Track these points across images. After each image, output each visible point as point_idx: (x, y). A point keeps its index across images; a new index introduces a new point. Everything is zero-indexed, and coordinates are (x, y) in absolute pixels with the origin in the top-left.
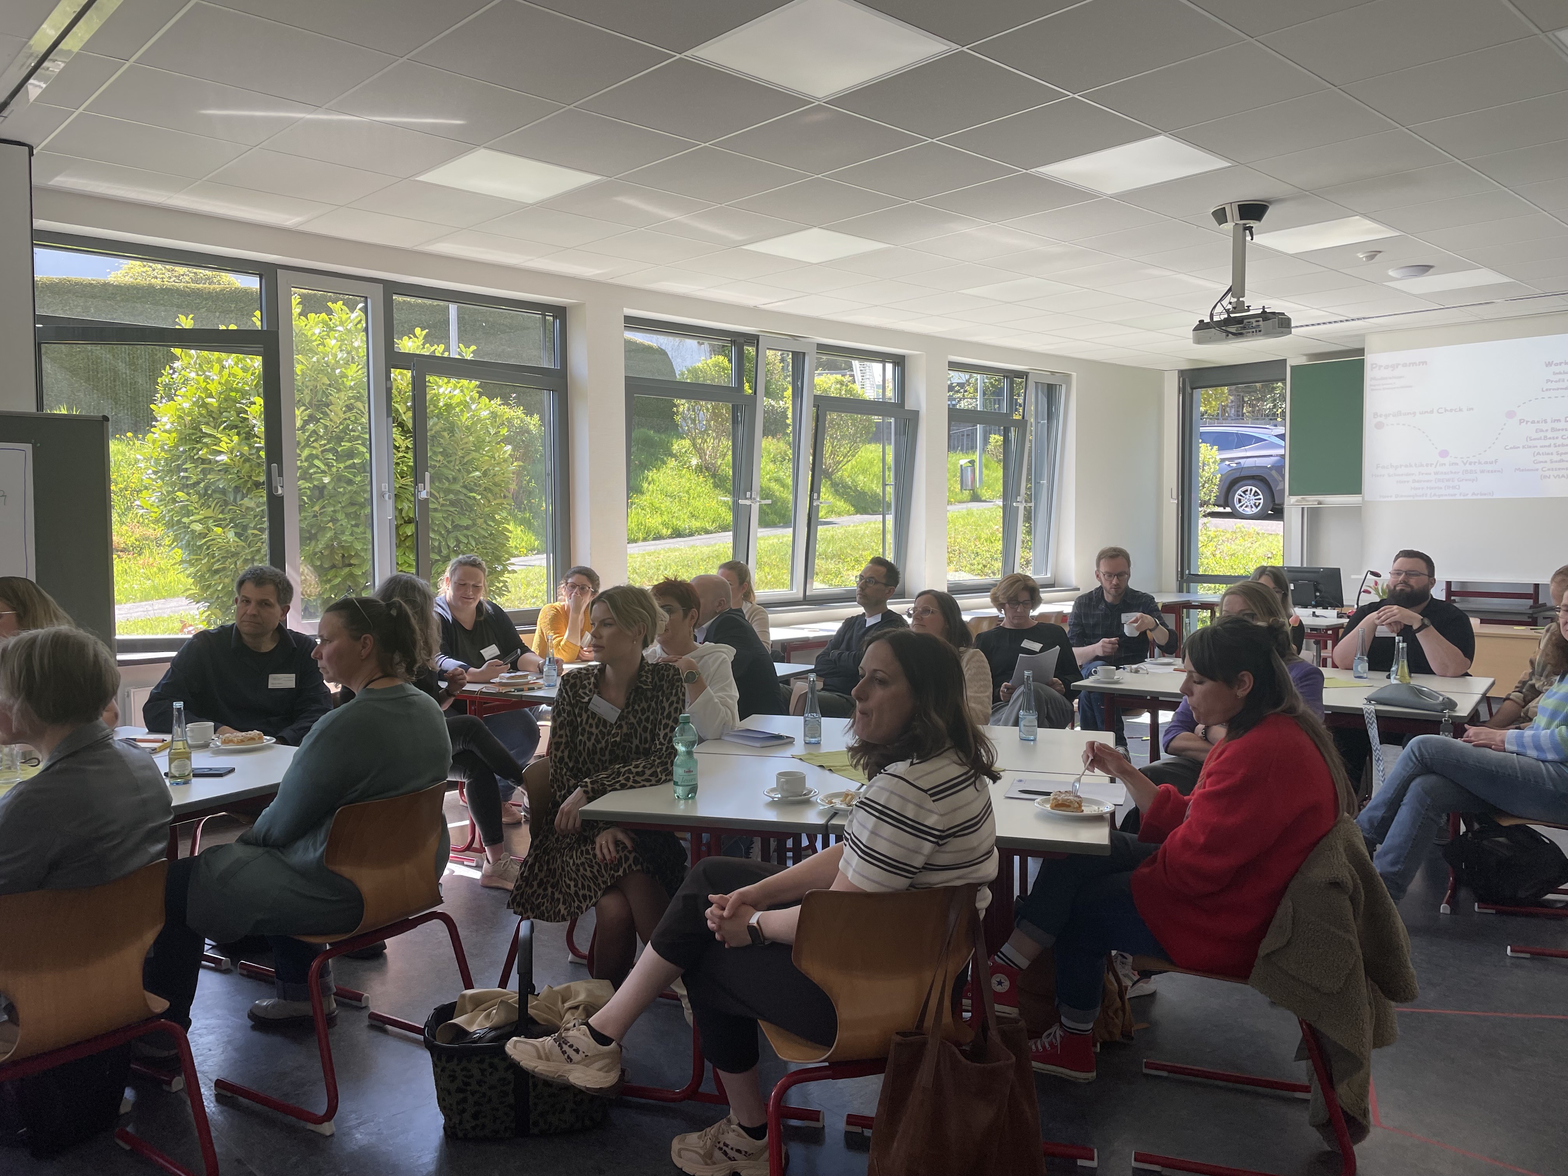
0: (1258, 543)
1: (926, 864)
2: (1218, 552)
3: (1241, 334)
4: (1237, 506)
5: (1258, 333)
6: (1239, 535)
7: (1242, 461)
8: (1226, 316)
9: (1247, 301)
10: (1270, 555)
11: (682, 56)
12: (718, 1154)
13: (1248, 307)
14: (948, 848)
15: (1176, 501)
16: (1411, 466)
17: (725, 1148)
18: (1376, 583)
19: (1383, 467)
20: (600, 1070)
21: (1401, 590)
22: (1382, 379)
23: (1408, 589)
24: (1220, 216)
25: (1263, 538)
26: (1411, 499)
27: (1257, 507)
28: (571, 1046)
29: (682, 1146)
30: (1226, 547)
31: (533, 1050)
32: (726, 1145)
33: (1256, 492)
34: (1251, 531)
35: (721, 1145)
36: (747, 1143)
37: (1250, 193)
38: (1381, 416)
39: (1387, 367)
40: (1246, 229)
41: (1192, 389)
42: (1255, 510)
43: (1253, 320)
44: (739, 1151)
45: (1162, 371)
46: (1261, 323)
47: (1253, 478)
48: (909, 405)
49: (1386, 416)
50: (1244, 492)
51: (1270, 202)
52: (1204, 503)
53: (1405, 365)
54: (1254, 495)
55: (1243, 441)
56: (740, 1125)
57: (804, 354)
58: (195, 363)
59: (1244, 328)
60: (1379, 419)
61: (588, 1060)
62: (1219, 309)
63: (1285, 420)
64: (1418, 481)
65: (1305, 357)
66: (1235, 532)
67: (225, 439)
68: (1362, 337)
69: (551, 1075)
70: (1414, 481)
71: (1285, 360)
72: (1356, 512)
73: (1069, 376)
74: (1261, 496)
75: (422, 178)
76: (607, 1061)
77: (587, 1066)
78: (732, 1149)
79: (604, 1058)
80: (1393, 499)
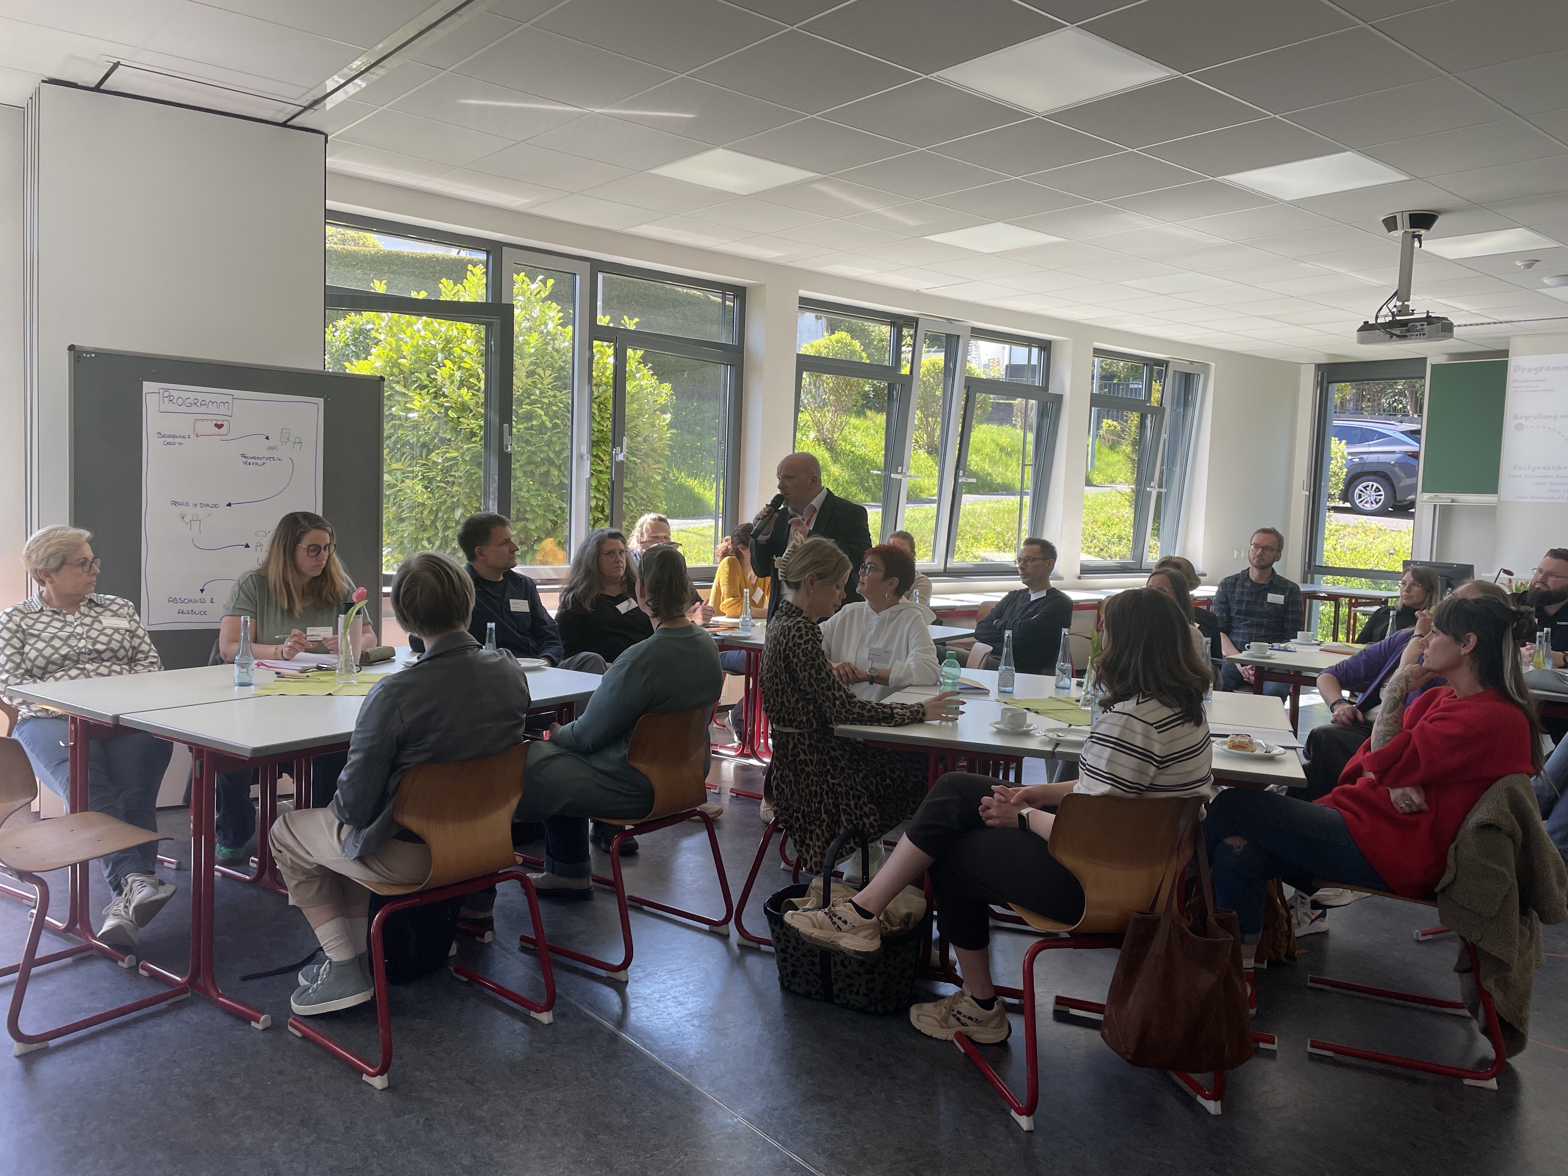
0: (1380, 539)
1: (1151, 784)
2: (1338, 546)
3: (1405, 337)
4: (1357, 501)
5: (1422, 336)
6: (1360, 530)
7: (1365, 456)
8: (1391, 319)
9: (1411, 304)
10: (1392, 552)
11: (928, 77)
12: (952, 1020)
13: (1413, 311)
14: (1169, 771)
15: (1307, 493)
16: (1548, 468)
17: (958, 1015)
18: (1510, 581)
19: (1521, 468)
20: (865, 938)
21: (1538, 588)
22: (1524, 381)
23: (1545, 589)
24: (1391, 223)
25: (1385, 534)
26: (1547, 501)
27: (1377, 503)
28: (840, 918)
29: (920, 1013)
30: (1347, 541)
31: (808, 921)
32: (960, 1013)
33: (1377, 488)
34: (1373, 526)
35: (955, 1012)
36: (978, 1012)
37: (1421, 203)
38: (1521, 417)
39: (1530, 370)
40: (1414, 236)
41: (1329, 383)
42: (1375, 506)
43: (1418, 324)
44: (970, 1018)
45: (1298, 365)
46: (1425, 327)
47: (1375, 473)
48: (1053, 389)
49: (1527, 418)
50: (1365, 488)
51: (1439, 213)
52: (1330, 496)
53: (1548, 369)
54: (1375, 491)
55: (1365, 436)
56: (972, 997)
57: (958, 337)
58: (386, 325)
59: (1408, 331)
60: (1519, 421)
61: (855, 929)
62: (1385, 311)
63: (1422, 416)
64: (1555, 484)
65: (1446, 356)
66: (1356, 527)
67: (417, 397)
68: (1507, 339)
69: (825, 940)
70: (1551, 483)
71: (1426, 358)
72: (1491, 511)
73: (1208, 365)
74: (1382, 493)
75: (654, 172)
76: (870, 931)
77: (855, 934)
78: (965, 1016)
79: (866, 929)
80: (1529, 500)
